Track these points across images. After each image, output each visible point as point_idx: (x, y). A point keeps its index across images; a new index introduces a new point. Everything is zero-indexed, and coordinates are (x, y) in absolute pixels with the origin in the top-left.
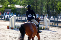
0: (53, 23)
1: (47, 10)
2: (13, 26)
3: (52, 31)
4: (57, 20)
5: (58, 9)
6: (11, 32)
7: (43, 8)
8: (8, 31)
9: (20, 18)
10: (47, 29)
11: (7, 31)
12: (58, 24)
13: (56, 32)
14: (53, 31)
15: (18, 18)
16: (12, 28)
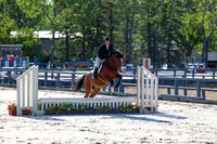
0: (169, 89)
1: (149, 44)
2: (31, 105)
3: (167, 116)
4: (185, 76)
5: (187, 39)
6: (23, 124)
7: (134, 36)
8: (14, 124)
9: (55, 75)
10: (149, 109)
11: (10, 123)
12: (185, 90)
13: (179, 118)
14: (171, 116)
15: (46, 76)
16: (26, 113)
